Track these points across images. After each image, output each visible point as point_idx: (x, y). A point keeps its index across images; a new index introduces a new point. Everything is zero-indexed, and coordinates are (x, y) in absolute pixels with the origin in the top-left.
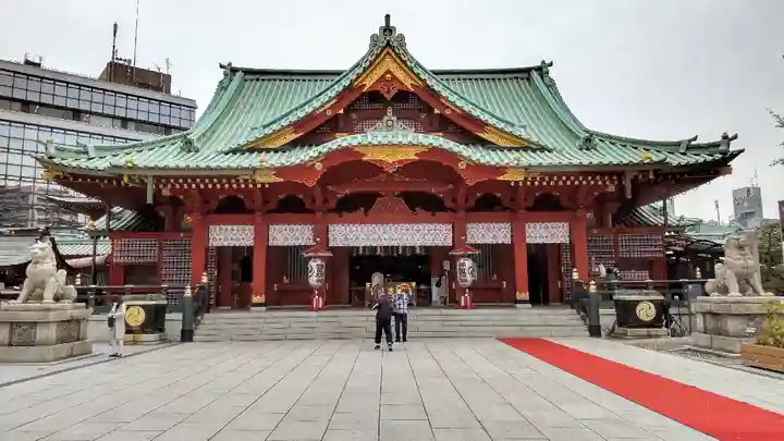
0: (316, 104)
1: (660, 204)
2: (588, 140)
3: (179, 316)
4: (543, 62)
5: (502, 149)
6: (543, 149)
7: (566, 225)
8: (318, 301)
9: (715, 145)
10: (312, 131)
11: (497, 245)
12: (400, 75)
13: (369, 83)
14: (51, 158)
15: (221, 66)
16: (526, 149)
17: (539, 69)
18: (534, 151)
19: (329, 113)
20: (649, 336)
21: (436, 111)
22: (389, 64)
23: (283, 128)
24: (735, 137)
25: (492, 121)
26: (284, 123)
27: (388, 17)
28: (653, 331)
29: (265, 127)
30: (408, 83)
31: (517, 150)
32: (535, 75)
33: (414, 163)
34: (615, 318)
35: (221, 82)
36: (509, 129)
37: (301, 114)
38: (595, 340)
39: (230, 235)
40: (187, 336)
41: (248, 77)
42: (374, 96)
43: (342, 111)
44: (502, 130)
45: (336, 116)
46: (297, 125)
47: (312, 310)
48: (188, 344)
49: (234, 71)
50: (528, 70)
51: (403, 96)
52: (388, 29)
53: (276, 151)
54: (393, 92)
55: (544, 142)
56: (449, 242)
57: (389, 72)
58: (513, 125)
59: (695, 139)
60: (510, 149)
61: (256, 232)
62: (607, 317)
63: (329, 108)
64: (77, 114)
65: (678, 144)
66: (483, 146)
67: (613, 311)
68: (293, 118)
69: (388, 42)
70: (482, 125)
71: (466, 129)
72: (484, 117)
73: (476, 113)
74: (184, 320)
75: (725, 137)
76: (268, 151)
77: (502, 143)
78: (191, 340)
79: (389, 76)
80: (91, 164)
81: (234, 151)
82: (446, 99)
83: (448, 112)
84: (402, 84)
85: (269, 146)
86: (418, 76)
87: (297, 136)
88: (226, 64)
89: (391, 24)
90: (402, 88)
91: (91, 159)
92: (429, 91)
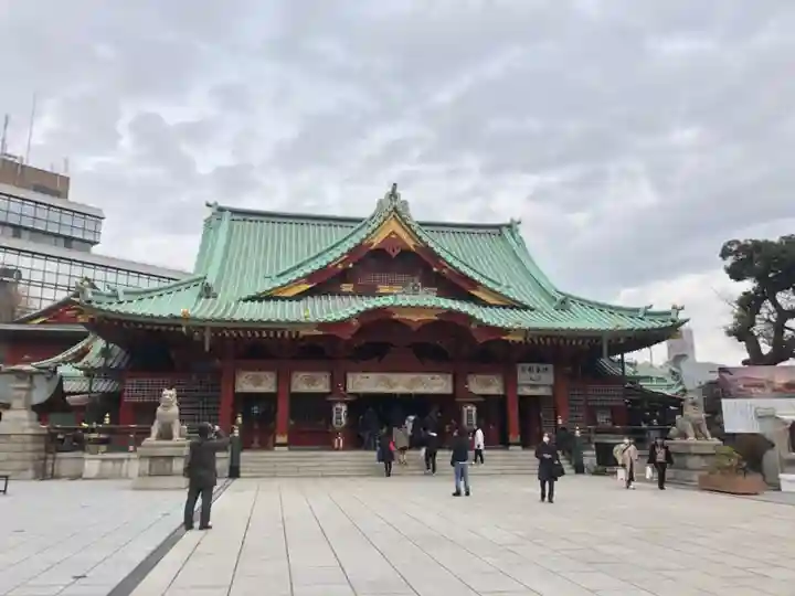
0: (329, 257)
1: (619, 357)
2: (563, 302)
3: (228, 454)
4: (512, 220)
5: (491, 306)
8: (340, 441)
9: (668, 313)
10: (324, 283)
12: (404, 236)
13: (376, 241)
14: (90, 302)
15: (208, 205)
16: (512, 307)
17: (509, 226)
18: (518, 309)
19: (340, 267)
21: (435, 269)
22: (394, 226)
23: (299, 278)
24: (683, 308)
25: (483, 281)
26: (300, 273)
27: (394, 186)
29: (279, 276)
30: (411, 244)
31: (504, 307)
32: (505, 230)
33: (435, 322)
34: (595, 459)
35: (208, 221)
36: (497, 289)
37: (315, 266)
38: (581, 476)
40: (234, 473)
41: (235, 217)
42: (380, 253)
43: (351, 265)
44: (491, 290)
45: (346, 270)
46: (309, 278)
47: (334, 450)
48: (236, 481)
49: (221, 210)
50: (498, 227)
51: (406, 254)
52: (393, 195)
53: (290, 299)
54: (397, 251)
55: (526, 302)
57: (394, 232)
58: (499, 285)
59: (651, 307)
60: (498, 307)
61: (279, 379)
62: (589, 458)
63: (341, 262)
65: (637, 310)
66: (476, 304)
67: (594, 453)
68: (308, 270)
69: (394, 207)
70: (475, 284)
71: (458, 286)
72: (477, 278)
73: (470, 273)
74: (232, 457)
75: (674, 308)
76: (283, 299)
77: (491, 300)
78: (238, 477)
79: (394, 236)
80: (122, 309)
81: (252, 299)
82: (444, 259)
83: (444, 271)
84: (405, 244)
85: (286, 295)
86: (420, 238)
87: (309, 286)
88: (211, 202)
89: (398, 191)
90: (404, 248)
91: (121, 303)
92: (429, 251)
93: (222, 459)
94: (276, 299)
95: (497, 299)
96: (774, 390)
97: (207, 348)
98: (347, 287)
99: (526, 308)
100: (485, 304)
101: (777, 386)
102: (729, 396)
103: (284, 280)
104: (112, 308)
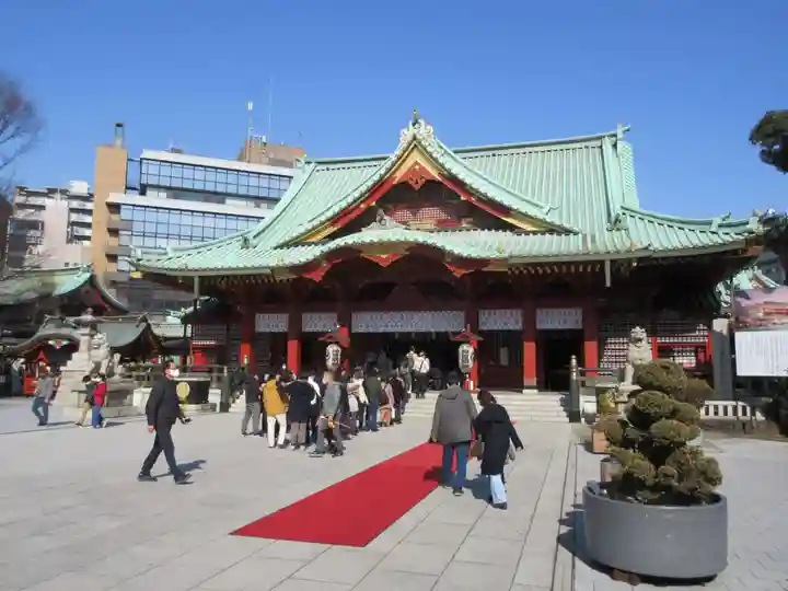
2: (618, 221)
3: (218, 391)
5: (527, 233)
6: (568, 232)
7: (580, 311)
12: (429, 169)
13: (399, 176)
14: (139, 260)
16: (551, 231)
17: (614, 136)
18: (559, 234)
19: (362, 206)
21: (462, 198)
22: (416, 157)
23: (322, 223)
25: (517, 206)
26: (323, 218)
29: (311, 221)
30: (434, 174)
31: (543, 233)
32: (606, 142)
38: (574, 425)
39: (271, 323)
40: (224, 407)
41: (319, 168)
42: (404, 185)
43: (374, 203)
45: (368, 209)
46: (333, 220)
48: (225, 414)
49: (308, 163)
50: (599, 139)
51: (431, 184)
52: (416, 123)
53: (316, 244)
54: (420, 183)
57: (416, 163)
60: (535, 233)
61: (291, 320)
62: (588, 403)
63: (362, 202)
67: (594, 398)
68: (330, 214)
69: (414, 136)
70: (507, 211)
71: (490, 215)
73: (500, 199)
74: (222, 395)
76: (310, 244)
77: (526, 227)
78: (227, 411)
79: (417, 167)
80: (167, 264)
81: (281, 247)
83: (473, 199)
84: (429, 175)
85: (314, 240)
86: (443, 166)
87: (334, 229)
90: (429, 178)
92: (454, 179)
93: (214, 396)
94: (296, 245)
95: (533, 224)
102: (746, 327)
103: (315, 223)
104: (159, 264)
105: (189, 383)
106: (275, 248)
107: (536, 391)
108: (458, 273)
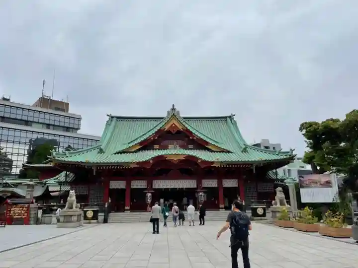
0: (147, 136)
2: (245, 148)
3: (103, 214)
4: (232, 115)
5: (214, 152)
7: (237, 180)
8: (149, 208)
9: (288, 152)
10: (146, 145)
11: (212, 188)
12: (178, 125)
13: (167, 128)
14: (54, 157)
15: (108, 116)
16: (223, 152)
17: (230, 117)
18: (226, 152)
19: (152, 139)
20: (261, 220)
21: (191, 138)
22: (174, 121)
23: (136, 144)
24: (294, 150)
25: (211, 142)
26: (136, 142)
27: (173, 105)
28: (262, 218)
29: (129, 143)
30: (180, 128)
31: (220, 152)
32: (228, 119)
33: (183, 160)
34: (251, 214)
35: (107, 122)
36: (216, 145)
37: (142, 139)
39: (117, 184)
40: (105, 221)
41: (118, 120)
42: (169, 132)
43: (157, 138)
44: (214, 145)
45: (155, 140)
46: (141, 143)
47: (147, 212)
48: (106, 224)
49: (112, 117)
50: (226, 117)
51: (179, 132)
52: (173, 109)
53: (133, 152)
54: (175, 131)
55: (229, 149)
56: (196, 186)
57: (174, 124)
60: (217, 152)
61: (127, 183)
63: (152, 137)
64: (27, 123)
66: (208, 150)
67: (251, 211)
68: (139, 141)
69: (173, 114)
70: (207, 143)
71: (202, 145)
72: (208, 140)
73: (205, 139)
74: (105, 216)
75: (291, 150)
77: (214, 149)
81: (118, 153)
82: (194, 134)
83: (195, 138)
84: (178, 128)
85: (130, 151)
86: (184, 126)
87: (140, 147)
88: (109, 114)
89: (175, 107)
90: (178, 130)
91: (67, 157)
92: (188, 130)
93: (101, 216)
94: (127, 152)
95: (217, 149)
96: (321, 185)
97: (94, 174)
98: (156, 146)
99: (229, 152)
100: (212, 151)
101: (322, 183)
102: (303, 187)
103: (131, 145)
104: (63, 159)
105: (93, 211)
106: (115, 154)
107: (224, 210)
108: (203, 167)
